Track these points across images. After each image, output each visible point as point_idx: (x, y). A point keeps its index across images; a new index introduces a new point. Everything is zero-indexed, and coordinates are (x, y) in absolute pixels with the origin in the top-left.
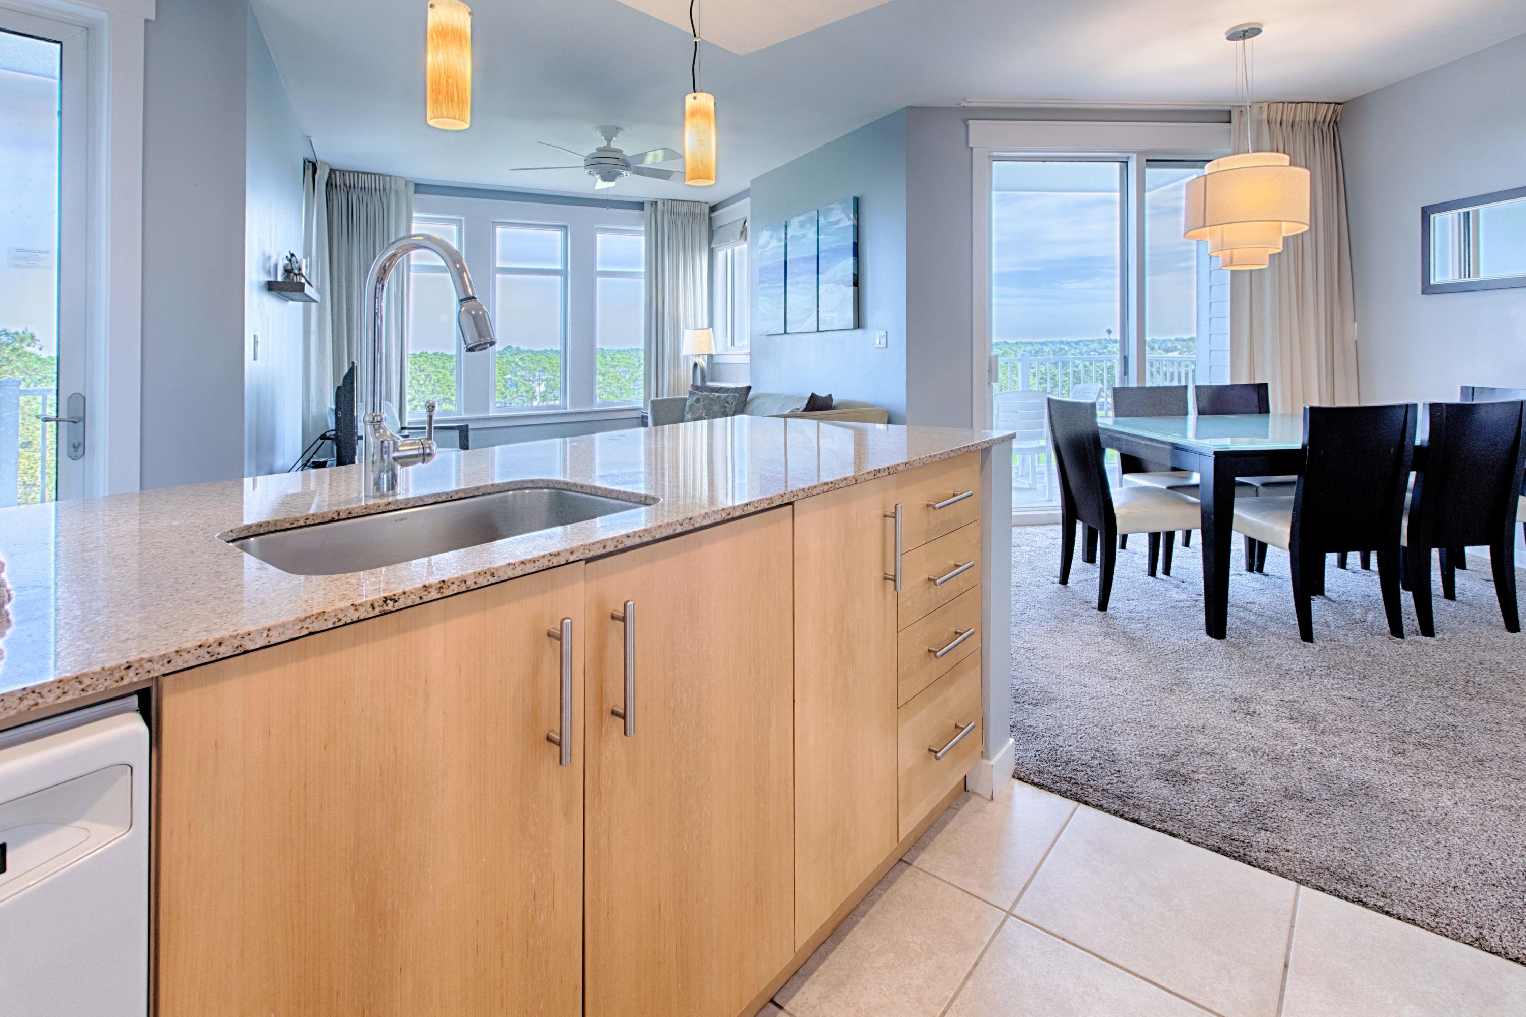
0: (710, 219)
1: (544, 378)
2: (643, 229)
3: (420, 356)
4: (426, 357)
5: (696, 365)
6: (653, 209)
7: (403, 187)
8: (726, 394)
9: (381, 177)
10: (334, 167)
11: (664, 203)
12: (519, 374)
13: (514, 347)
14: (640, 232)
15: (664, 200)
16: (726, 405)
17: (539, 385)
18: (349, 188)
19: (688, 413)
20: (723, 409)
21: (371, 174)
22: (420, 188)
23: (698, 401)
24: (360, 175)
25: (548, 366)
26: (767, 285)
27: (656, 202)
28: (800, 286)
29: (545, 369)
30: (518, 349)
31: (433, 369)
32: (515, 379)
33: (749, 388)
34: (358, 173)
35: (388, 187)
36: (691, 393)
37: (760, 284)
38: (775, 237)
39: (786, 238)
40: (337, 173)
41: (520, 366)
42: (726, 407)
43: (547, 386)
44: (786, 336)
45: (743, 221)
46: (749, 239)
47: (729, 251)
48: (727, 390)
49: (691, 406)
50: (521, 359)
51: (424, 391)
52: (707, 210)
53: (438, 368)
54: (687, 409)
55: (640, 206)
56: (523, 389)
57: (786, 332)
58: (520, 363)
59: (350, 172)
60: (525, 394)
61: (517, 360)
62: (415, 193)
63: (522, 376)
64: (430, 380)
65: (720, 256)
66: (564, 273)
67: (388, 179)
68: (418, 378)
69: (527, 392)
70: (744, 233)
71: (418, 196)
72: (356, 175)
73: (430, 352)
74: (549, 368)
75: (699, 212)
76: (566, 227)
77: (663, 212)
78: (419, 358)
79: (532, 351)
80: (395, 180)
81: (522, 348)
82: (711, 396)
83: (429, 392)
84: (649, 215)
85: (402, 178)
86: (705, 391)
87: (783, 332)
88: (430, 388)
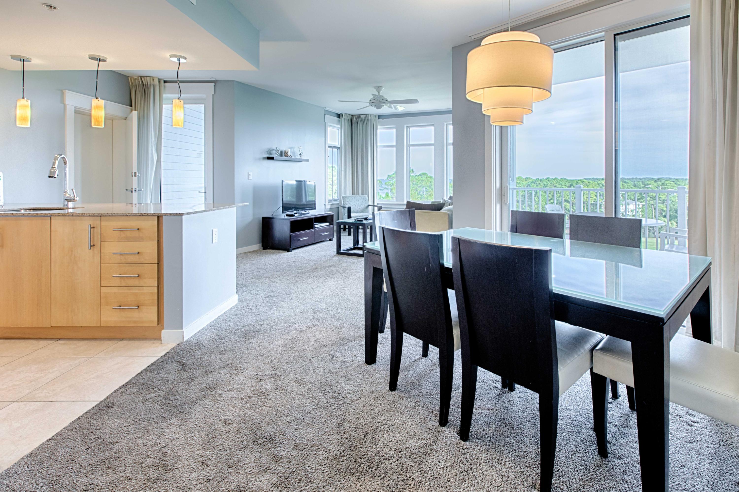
3: (554, 180)
10: (352, 115)
18: (358, 121)
21: (363, 115)
22: (379, 117)
24: (360, 116)
35: (368, 118)
59: (357, 115)
67: (368, 115)
71: (379, 120)
78: (553, 181)
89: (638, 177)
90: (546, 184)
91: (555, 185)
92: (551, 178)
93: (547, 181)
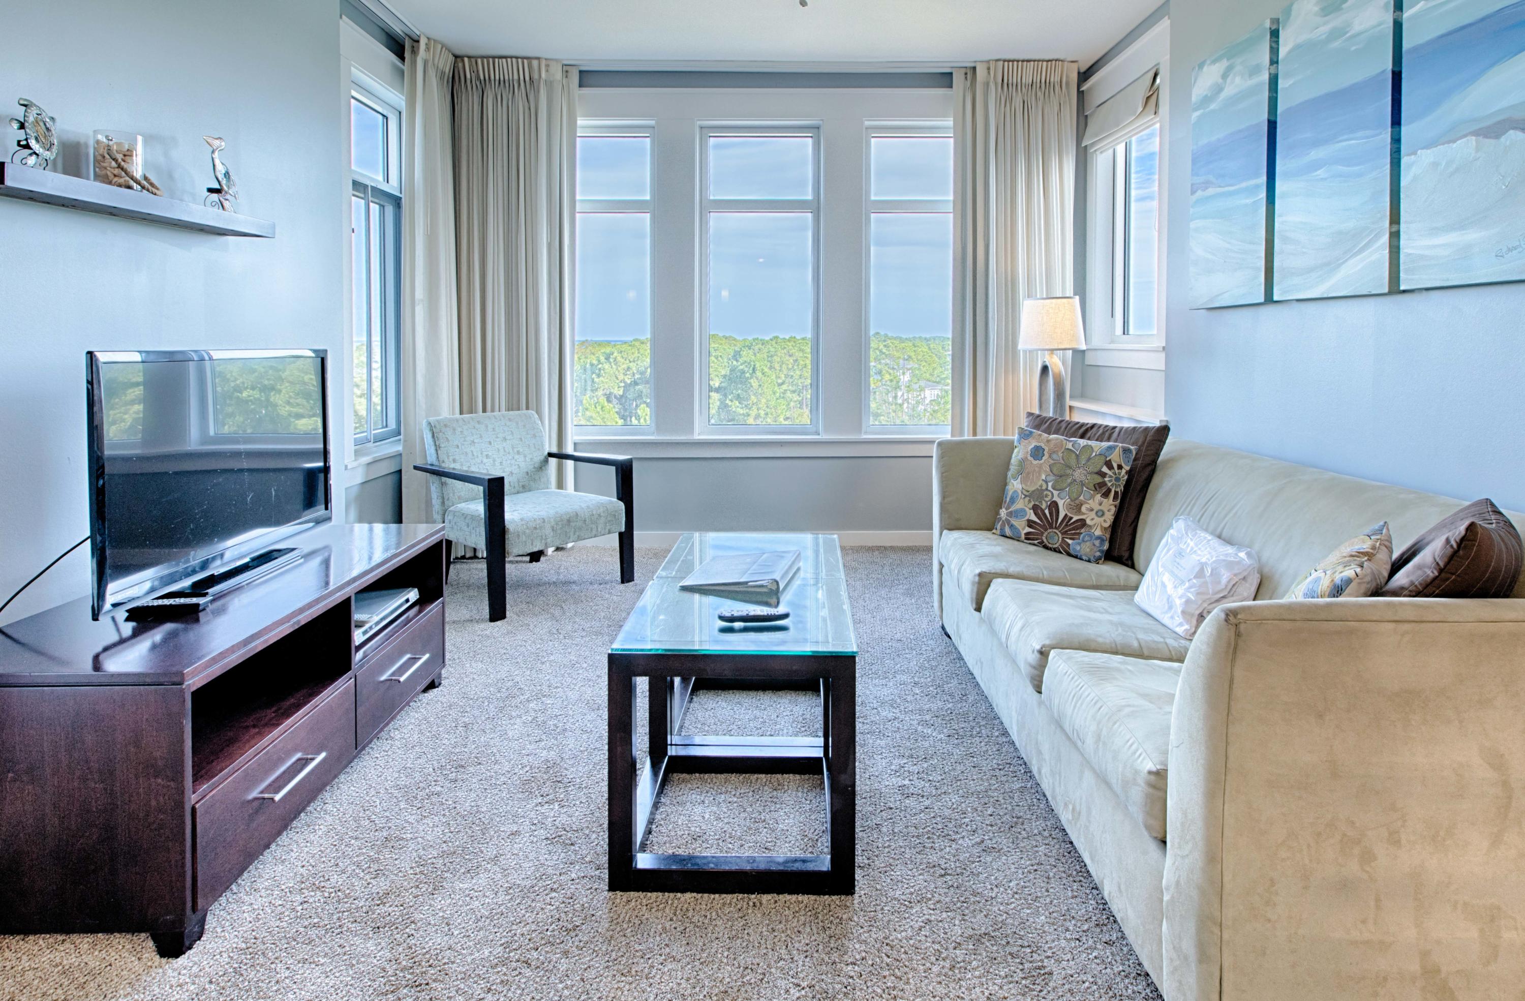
0: (1081, 94)
1: (909, 367)
2: (950, 122)
3: (789, 341)
4: (795, 342)
5: (1045, 369)
6: (969, 82)
7: (558, 75)
8: (1105, 444)
9: (525, 61)
10: (458, 53)
11: (989, 69)
12: (883, 361)
13: (882, 333)
14: (945, 128)
15: (988, 62)
16: (1105, 469)
17: (904, 373)
18: (483, 85)
19: (1015, 478)
20: (1099, 479)
21: (511, 57)
22: (587, 78)
23: (1037, 453)
24: (497, 60)
25: (912, 354)
26: (1211, 191)
27: (974, 68)
28: (1321, 173)
29: (910, 357)
30: (886, 335)
31: (801, 354)
32: (879, 366)
33: (1163, 432)
34: (494, 57)
35: (536, 76)
36: (1025, 435)
37: (1193, 192)
38: (1238, 68)
39: (1274, 61)
40: (466, 59)
41: (884, 353)
42: (1103, 475)
43: (913, 375)
44: (1270, 310)
45: (1151, 74)
46: (1164, 108)
47: (1120, 149)
48: (1107, 433)
49: (1022, 463)
50: (885, 346)
51: (792, 376)
52: (1074, 77)
53: (806, 353)
54: (1013, 468)
55: (945, 79)
56: (887, 377)
57: (1269, 299)
58: (884, 351)
59: (482, 57)
60: (888, 383)
61: (881, 347)
62: (580, 86)
63: (886, 364)
64: (798, 365)
65: (1100, 163)
66: (815, 207)
67: (535, 63)
68: (787, 362)
69: (891, 381)
70: (1153, 100)
71: (586, 91)
72: (491, 60)
73: (798, 337)
74: (914, 357)
75: (1057, 79)
76: (818, 128)
77: (987, 85)
78: (788, 343)
79: (900, 338)
80: (547, 66)
81: (890, 335)
82: (1070, 446)
83: (797, 377)
84: (961, 94)
85: (556, 60)
86: (1056, 432)
87: (1262, 300)
88: (798, 373)
89: (924, 336)
90: (772, 349)
91: (791, 352)
92: (781, 337)
93: (774, 342)
